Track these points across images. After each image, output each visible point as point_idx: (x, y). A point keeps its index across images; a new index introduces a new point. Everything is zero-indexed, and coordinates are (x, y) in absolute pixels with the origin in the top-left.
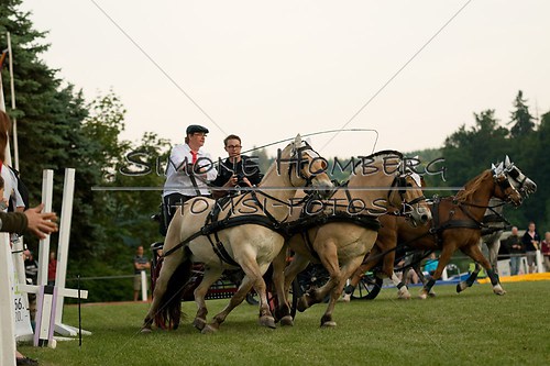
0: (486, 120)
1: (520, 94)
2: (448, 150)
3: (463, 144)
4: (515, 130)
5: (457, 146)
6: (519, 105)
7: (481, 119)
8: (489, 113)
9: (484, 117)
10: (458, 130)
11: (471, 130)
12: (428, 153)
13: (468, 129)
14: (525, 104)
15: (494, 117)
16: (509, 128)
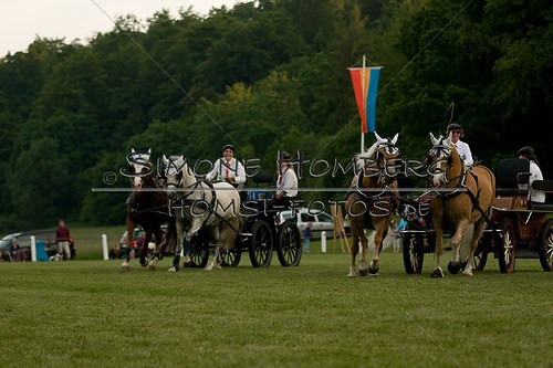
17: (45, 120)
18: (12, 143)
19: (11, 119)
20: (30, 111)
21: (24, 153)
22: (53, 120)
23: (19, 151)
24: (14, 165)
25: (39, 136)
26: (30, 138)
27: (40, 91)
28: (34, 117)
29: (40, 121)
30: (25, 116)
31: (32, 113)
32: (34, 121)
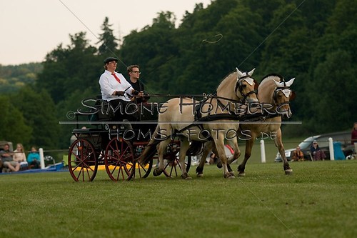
0: (79, 40)
1: (107, 20)
2: (48, 63)
3: (60, 59)
4: (102, 48)
5: (56, 61)
6: (106, 29)
7: (75, 39)
8: (81, 34)
9: (78, 37)
10: (56, 48)
11: (67, 48)
12: (32, 66)
13: (65, 47)
14: (110, 28)
15: (86, 37)
16: (98, 47)
17: (339, 34)
18: (309, 56)
19: (308, 35)
20: (325, 26)
21: (320, 64)
22: (346, 34)
23: (316, 63)
24: (312, 75)
25: (335, 49)
26: (325, 51)
27: (334, 8)
28: (329, 32)
29: (334, 35)
30: (321, 32)
31: (327, 29)
32: (329, 35)
